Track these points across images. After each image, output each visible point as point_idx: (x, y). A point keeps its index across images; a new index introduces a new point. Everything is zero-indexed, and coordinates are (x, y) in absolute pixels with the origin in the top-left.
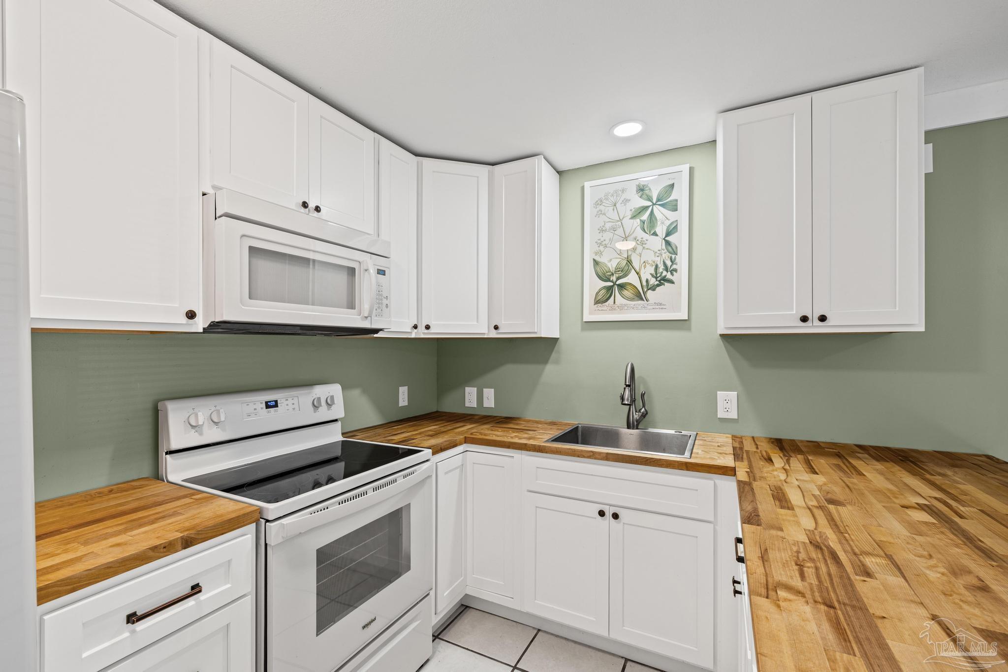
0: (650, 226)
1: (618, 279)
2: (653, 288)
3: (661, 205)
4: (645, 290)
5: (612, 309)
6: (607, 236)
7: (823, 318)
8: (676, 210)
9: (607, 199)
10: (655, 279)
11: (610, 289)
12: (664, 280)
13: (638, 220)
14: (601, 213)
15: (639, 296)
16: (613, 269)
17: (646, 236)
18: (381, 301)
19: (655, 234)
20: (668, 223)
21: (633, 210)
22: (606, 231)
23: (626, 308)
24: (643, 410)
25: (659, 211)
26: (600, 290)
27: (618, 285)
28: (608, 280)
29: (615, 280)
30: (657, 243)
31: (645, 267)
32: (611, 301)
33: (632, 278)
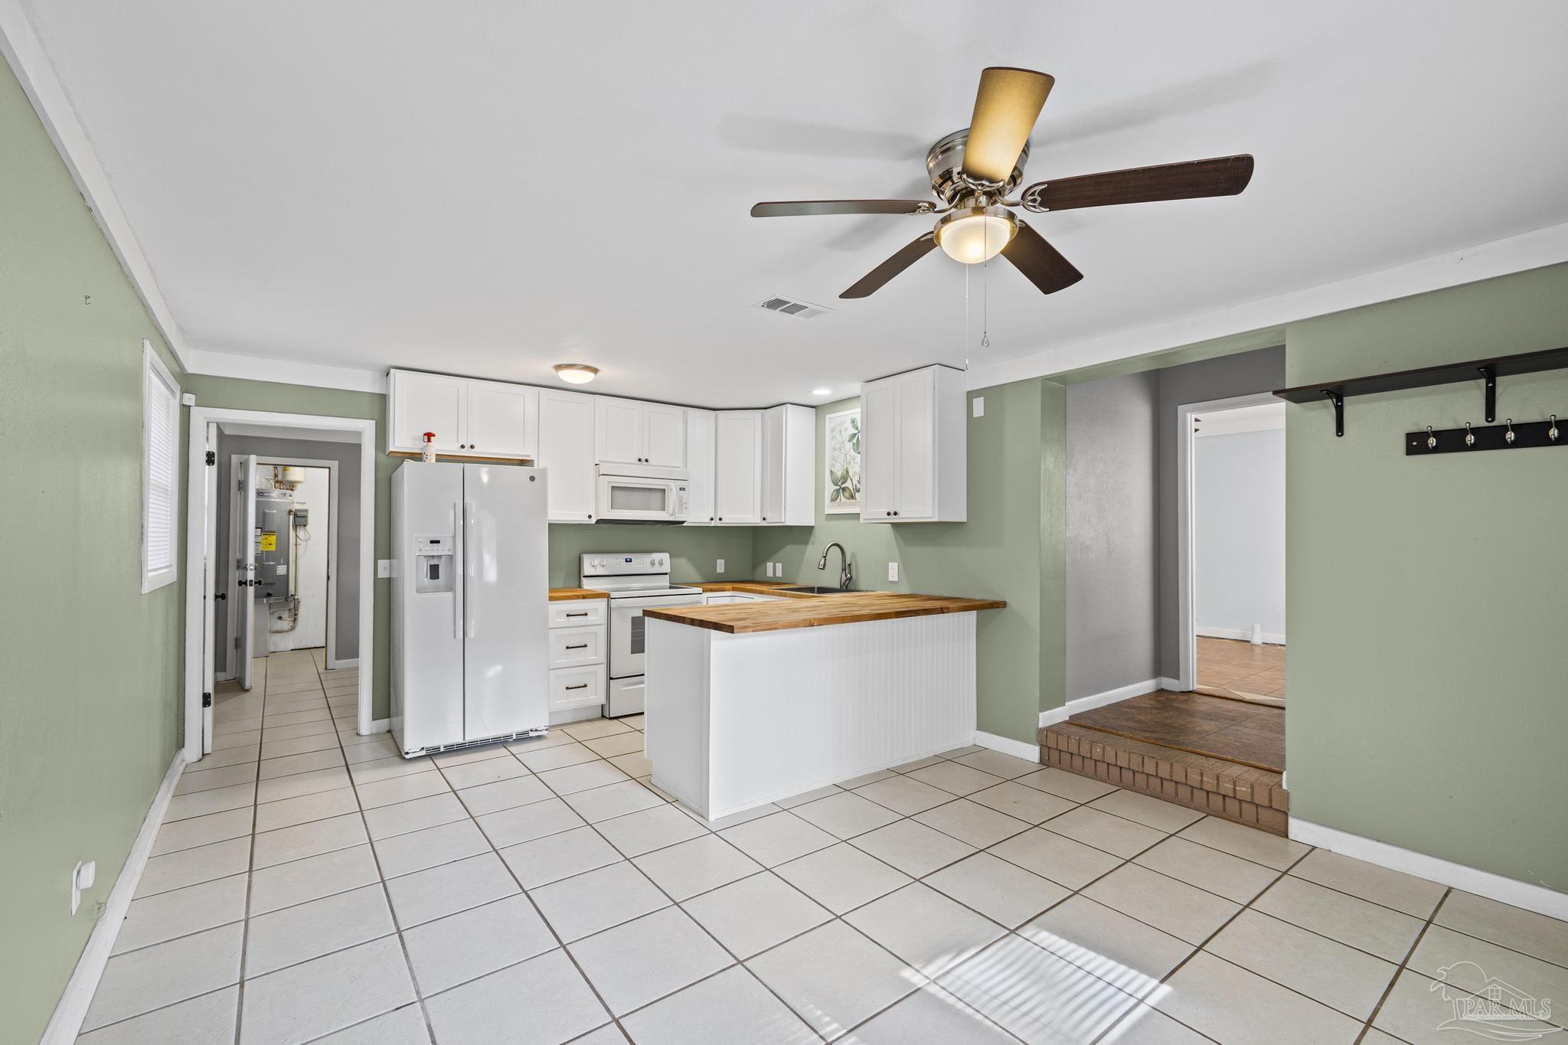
0: (857, 447)
1: (842, 484)
2: (859, 491)
4: (855, 491)
5: (839, 505)
6: (837, 453)
7: (895, 514)
9: (836, 428)
11: (838, 491)
13: (852, 443)
14: (834, 437)
15: (852, 496)
16: (839, 477)
17: (856, 454)
18: (682, 505)
19: (859, 453)
21: (849, 436)
22: (836, 449)
23: (846, 504)
24: (849, 575)
26: (833, 492)
27: (842, 488)
28: (837, 484)
29: (840, 484)
31: (855, 475)
32: (838, 500)
33: (848, 484)
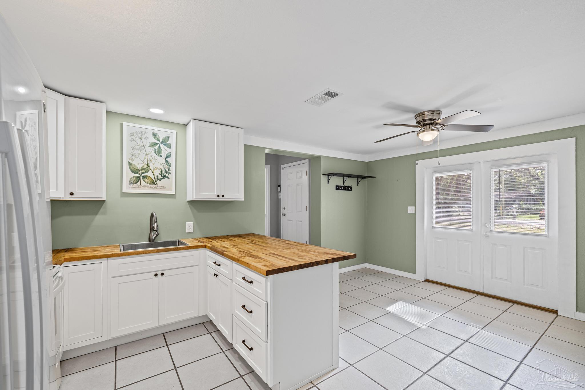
0: (159, 152)
1: (142, 173)
2: (160, 180)
3: (164, 144)
4: (156, 180)
5: (139, 187)
6: (137, 152)
7: (223, 196)
8: (171, 148)
9: (137, 134)
10: (161, 176)
11: (138, 178)
12: (165, 177)
13: (153, 148)
14: (132, 140)
15: (153, 183)
16: (139, 168)
17: (157, 156)
19: (161, 156)
20: (167, 153)
21: (151, 143)
22: (136, 149)
23: (147, 187)
24: (157, 233)
25: (162, 146)
26: (132, 178)
27: (143, 176)
28: (137, 173)
29: (141, 173)
30: (162, 160)
31: (156, 170)
32: (139, 183)
33: (149, 174)
